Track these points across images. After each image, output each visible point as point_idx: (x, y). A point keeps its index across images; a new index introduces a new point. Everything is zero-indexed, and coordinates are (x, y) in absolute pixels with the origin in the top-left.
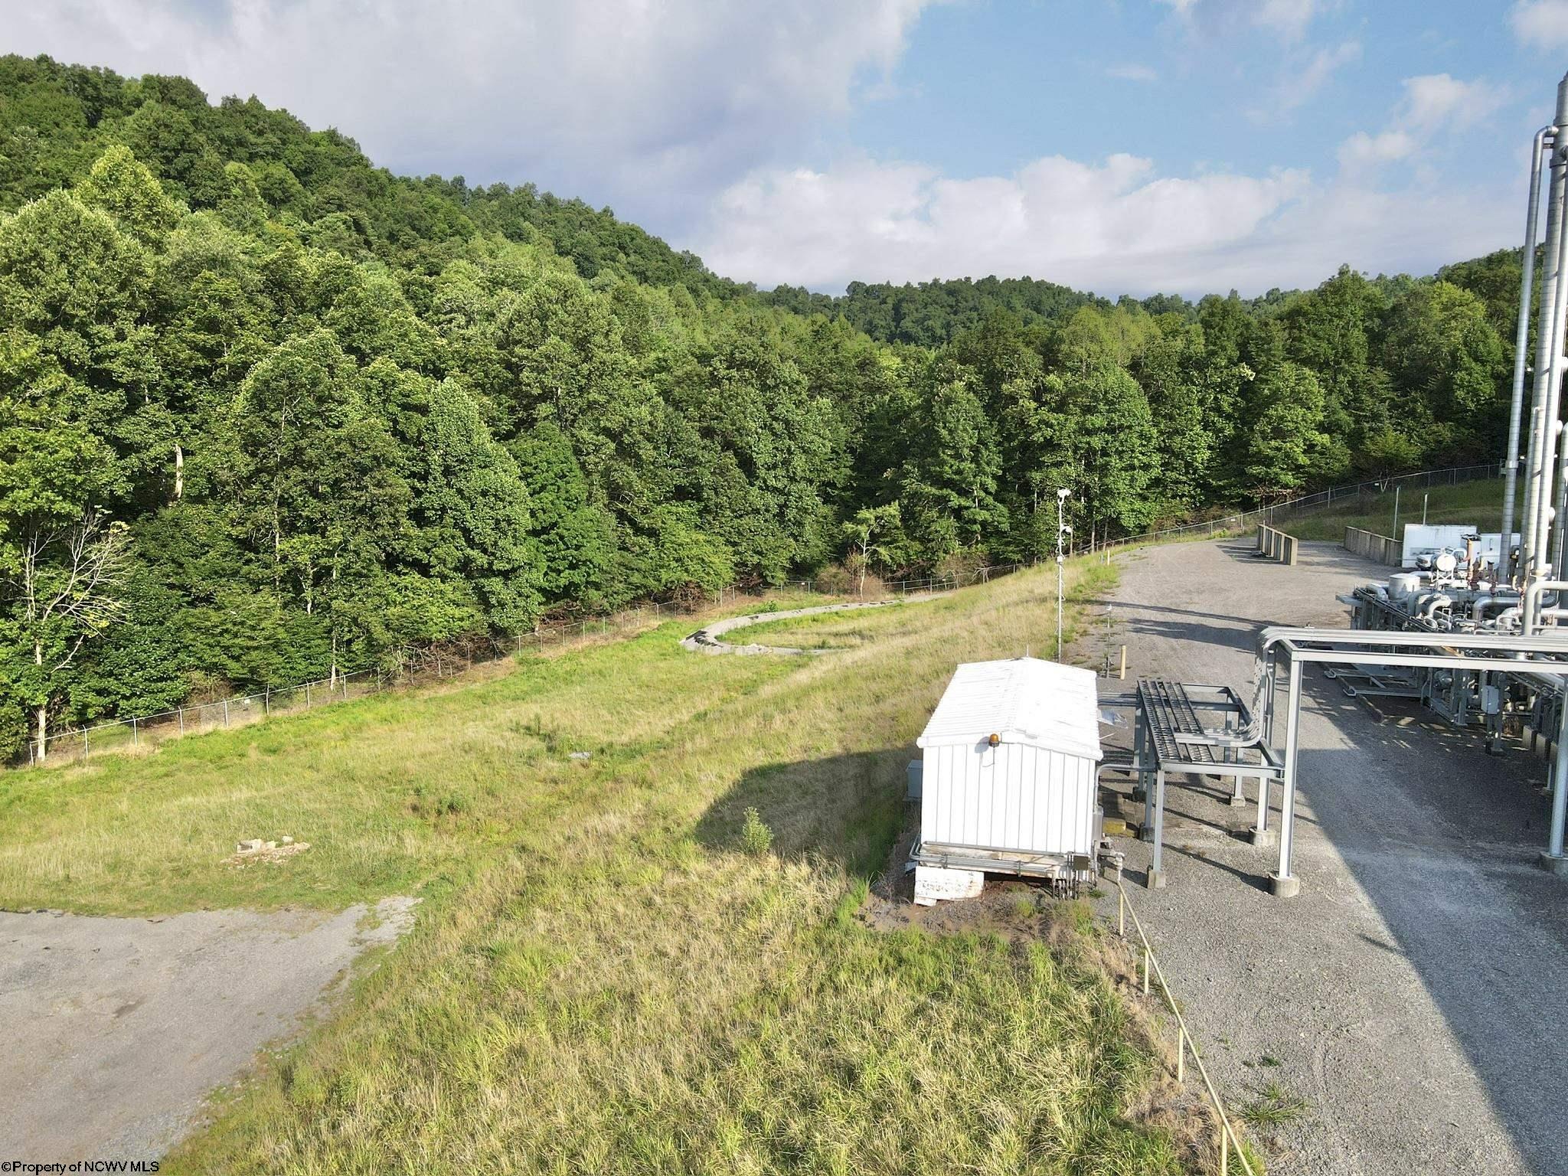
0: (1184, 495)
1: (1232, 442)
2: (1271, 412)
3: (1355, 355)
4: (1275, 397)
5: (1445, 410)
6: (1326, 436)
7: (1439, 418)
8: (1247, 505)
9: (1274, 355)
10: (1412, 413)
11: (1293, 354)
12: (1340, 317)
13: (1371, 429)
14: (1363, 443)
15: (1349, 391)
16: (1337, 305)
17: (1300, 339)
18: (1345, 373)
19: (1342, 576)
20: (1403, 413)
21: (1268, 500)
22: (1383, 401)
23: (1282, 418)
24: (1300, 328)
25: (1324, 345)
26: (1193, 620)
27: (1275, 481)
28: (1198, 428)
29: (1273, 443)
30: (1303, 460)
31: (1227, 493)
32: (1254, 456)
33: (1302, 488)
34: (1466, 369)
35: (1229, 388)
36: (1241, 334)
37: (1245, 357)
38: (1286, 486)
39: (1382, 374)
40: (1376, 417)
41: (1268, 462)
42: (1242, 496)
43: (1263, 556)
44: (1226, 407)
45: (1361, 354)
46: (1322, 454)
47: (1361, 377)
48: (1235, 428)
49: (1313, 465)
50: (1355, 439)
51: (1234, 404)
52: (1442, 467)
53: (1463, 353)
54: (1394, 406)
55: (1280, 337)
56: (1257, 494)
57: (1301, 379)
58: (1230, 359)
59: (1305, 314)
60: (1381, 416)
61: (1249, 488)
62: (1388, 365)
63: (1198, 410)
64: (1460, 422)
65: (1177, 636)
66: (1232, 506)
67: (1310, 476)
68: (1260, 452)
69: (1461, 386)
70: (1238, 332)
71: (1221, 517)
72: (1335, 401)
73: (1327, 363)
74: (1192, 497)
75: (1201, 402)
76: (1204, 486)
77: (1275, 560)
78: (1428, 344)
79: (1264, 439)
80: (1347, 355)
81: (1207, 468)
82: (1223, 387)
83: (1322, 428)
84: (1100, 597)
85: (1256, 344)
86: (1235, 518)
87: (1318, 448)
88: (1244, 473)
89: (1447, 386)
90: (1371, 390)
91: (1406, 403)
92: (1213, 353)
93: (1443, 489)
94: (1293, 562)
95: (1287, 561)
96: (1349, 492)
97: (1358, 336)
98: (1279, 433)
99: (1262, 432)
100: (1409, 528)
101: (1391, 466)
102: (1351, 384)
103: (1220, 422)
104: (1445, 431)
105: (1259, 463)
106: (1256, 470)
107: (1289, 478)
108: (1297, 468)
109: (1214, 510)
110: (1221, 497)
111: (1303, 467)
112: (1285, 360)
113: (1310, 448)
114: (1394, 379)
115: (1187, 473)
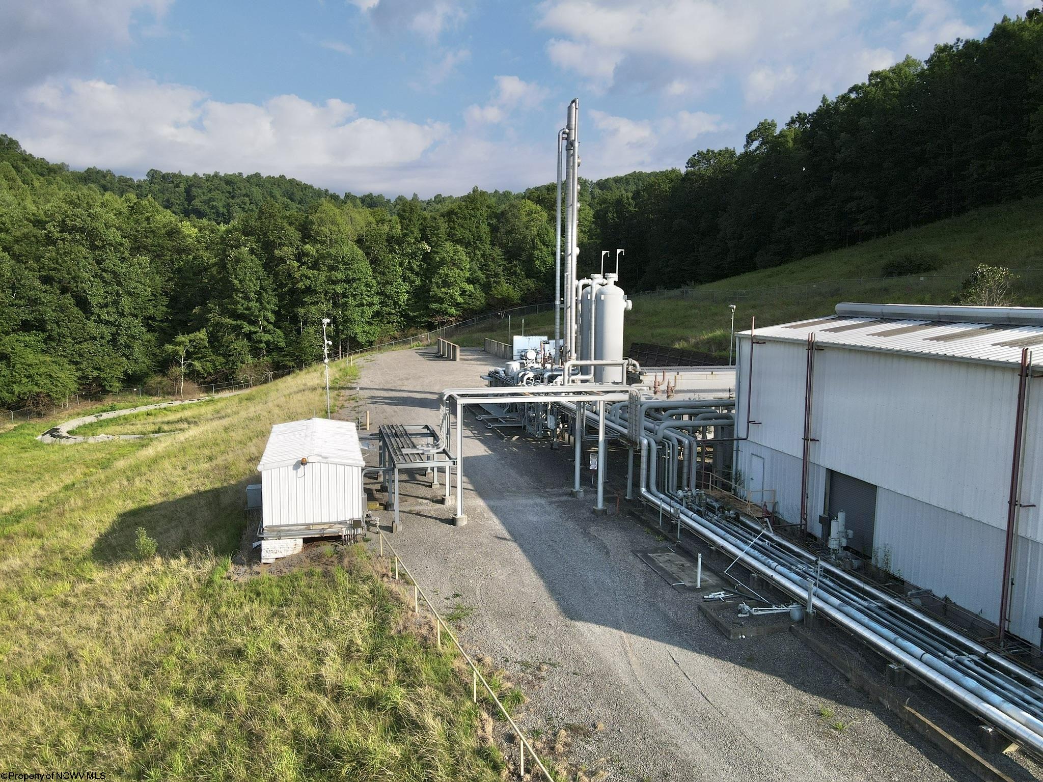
0: (394, 322)
1: (420, 289)
2: (441, 271)
3: (484, 238)
4: (442, 263)
5: (531, 272)
6: (472, 286)
7: (528, 276)
8: (430, 327)
9: (440, 237)
10: (515, 273)
11: (451, 237)
12: (475, 217)
13: (495, 282)
14: (491, 290)
15: (481, 259)
16: (473, 209)
17: (454, 228)
18: (479, 249)
19: (483, 366)
20: (510, 273)
21: (443, 324)
22: (500, 266)
23: (447, 275)
24: (454, 222)
25: (467, 232)
26: (405, 395)
27: (445, 313)
28: (400, 281)
29: (443, 289)
30: (460, 300)
31: (419, 320)
32: (433, 297)
33: (461, 317)
34: (540, 249)
35: (416, 256)
36: (422, 224)
37: (424, 238)
38: (452, 316)
39: (498, 251)
40: (496, 275)
41: (441, 301)
42: (427, 321)
43: (441, 356)
44: (415, 267)
45: (487, 238)
46: (470, 296)
47: (488, 252)
48: (421, 280)
49: (465, 303)
50: (486, 288)
51: (420, 266)
52: (531, 304)
53: (537, 240)
54: (505, 270)
55: (443, 226)
56: (436, 320)
57: (456, 252)
58: (416, 239)
59: (456, 214)
60: (499, 274)
61: (432, 317)
62: (502, 246)
63: (399, 269)
64: (538, 278)
65: (396, 404)
66: (422, 327)
67: (465, 310)
68: (436, 295)
69: (538, 259)
70: (420, 222)
71: (416, 334)
72: (475, 265)
73: (469, 243)
74: (399, 323)
75: (401, 264)
76: (406, 316)
77: (448, 359)
78: (520, 234)
79: (438, 287)
80: (480, 238)
81: (406, 305)
82: (413, 256)
83: (470, 281)
84: (349, 385)
85: (430, 230)
86: (425, 335)
87: (468, 293)
88: (427, 308)
89: (531, 259)
90: (493, 259)
91: (511, 268)
92: (406, 235)
93: (532, 316)
94: (458, 359)
95: (454, 359)
96: (485, 318)
97: (484, 228)
98: (446, 284)
99: (437, 283)
100: (517, 339)
101: (505, 302)
102: (483, 255)
103: (413, 277)
104: (531, 283)
105: (435, 302)
106: (434, 306)
107: (453, 311)
108: (457, 305)
109: (412, 331)
110: (416, 322)
111: (460, 304)
112: (446, 240)
113: (463, 293)
114: (505, 253)
115: (395, 308)
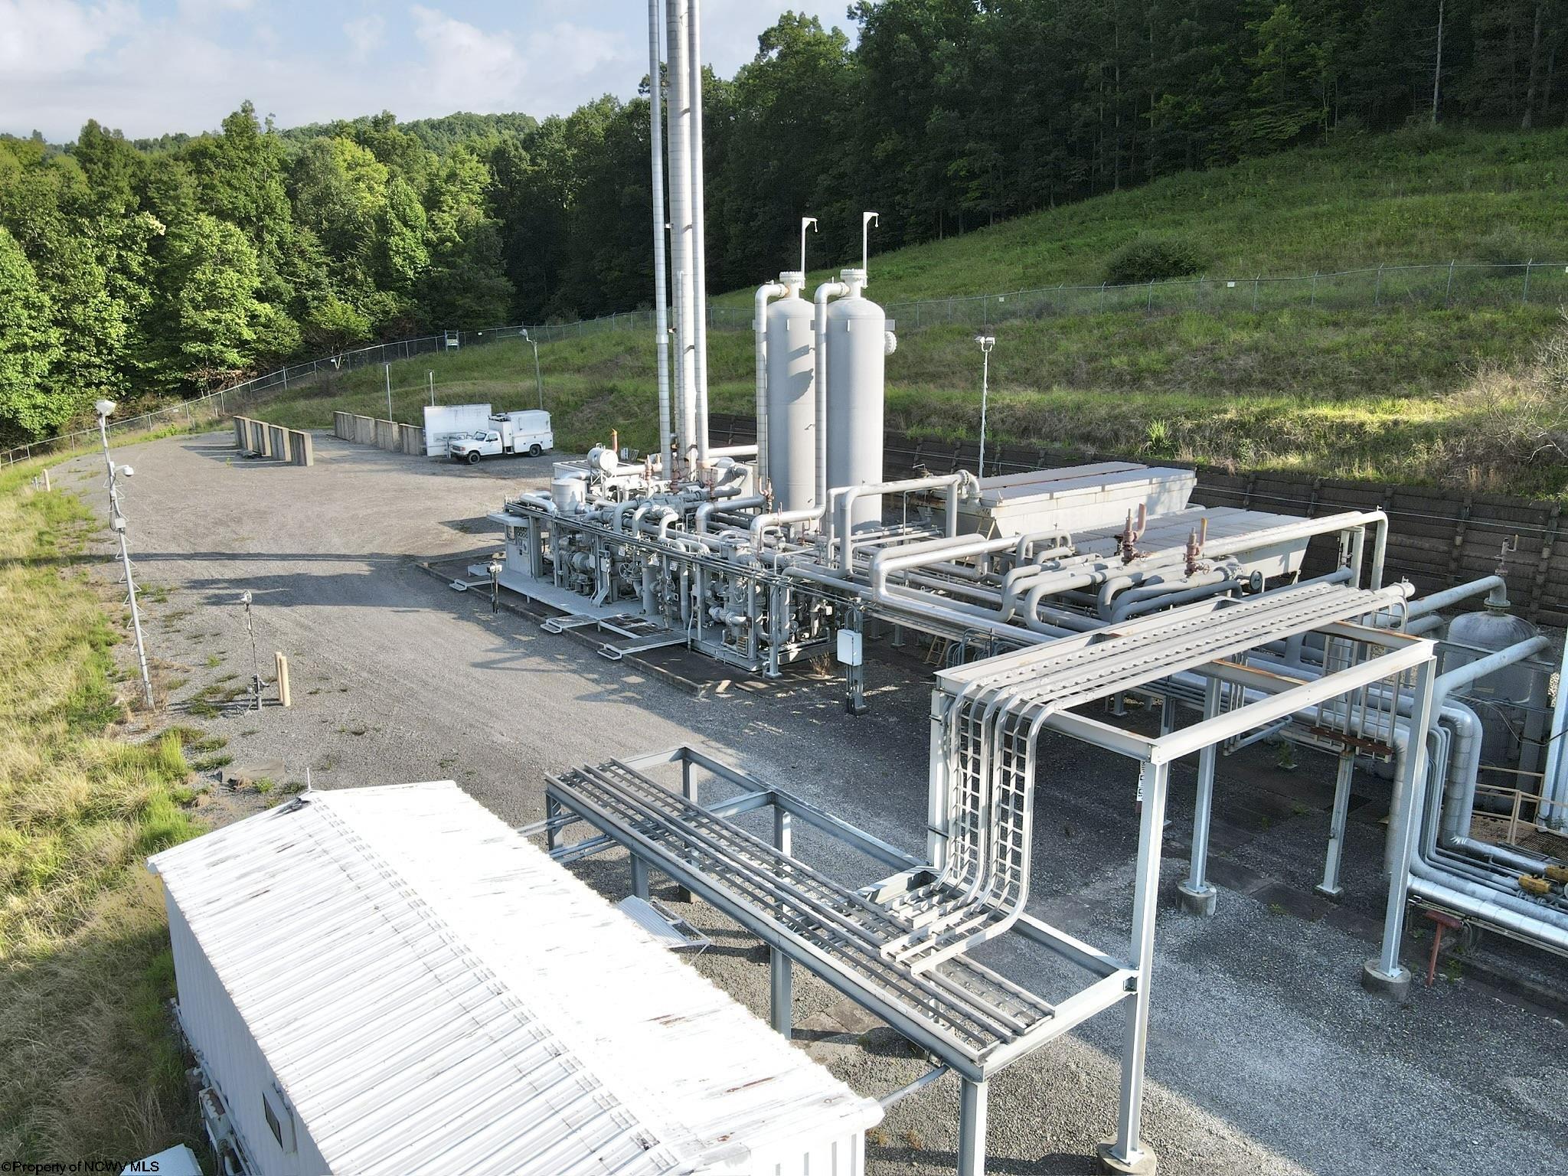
5: (386, 278)
6: (267, 305)
7: (381, 286)
8: (189, 391)
9: (184, 204)
10: (353, 280)
11: (206, 203)
15: (278, 253)
17: (213, 187)
18: (271, 232)
20: (345, 281)
21: (214, 384)
22: (318, 266)
24: (210, 172)
25: (242, 196)
27: (216, 362)
28: (103, 295)
29: (208, 313)
30: (248, 334)
31: (161, 377)
32: (187, 329)
33: (252, 368)
34: (398, 234)
35: (135, 243)
36: (134, 175)
38: (233, 367)
40: (314, 284)
41: (207, 337)
43: (258, 455)
44: (135, 266)
45: (284, 208)
46: (265, 326)
49: (259, 340)
50: (298, 309)
51: (144, 264)
53: (391, 215)
54: (332, 273)
55: (188, 185)
56: (202, 376)
57: (226, 237)
58: (128, 206)
59: (212, 157)
60: (321, 283)
61: (188, 370)
62: (316, 227)
63: (100, 272)
64: (401, 292)
66: (168, 392)
67: (259, 354)
68: (196, 323)
69: (397, 252)
71: (158, 407)
72: (270, 267)
74: (113, 384)
75: (101, 260)
76: (128, 370)
77: (277, 459)
79: (196, 308)
81: (126, 347)
82: (126, 242)
83: (260, 296)
85: (158, 189)
86: (177, 406)
87: (263, 320)
88: (177, 351)
94: (310, 462)
95: (299, 460)
96: (303, 370)
98: (213, 301)
100: (432, 413)
101: (343, 338)
102: (280, 245)
107: (233, 356)
108: (242, 344)
109: (147, 400)
111: (247, 342)
112: (198, 211)
113: (253, 317)
114: (323, 239)
